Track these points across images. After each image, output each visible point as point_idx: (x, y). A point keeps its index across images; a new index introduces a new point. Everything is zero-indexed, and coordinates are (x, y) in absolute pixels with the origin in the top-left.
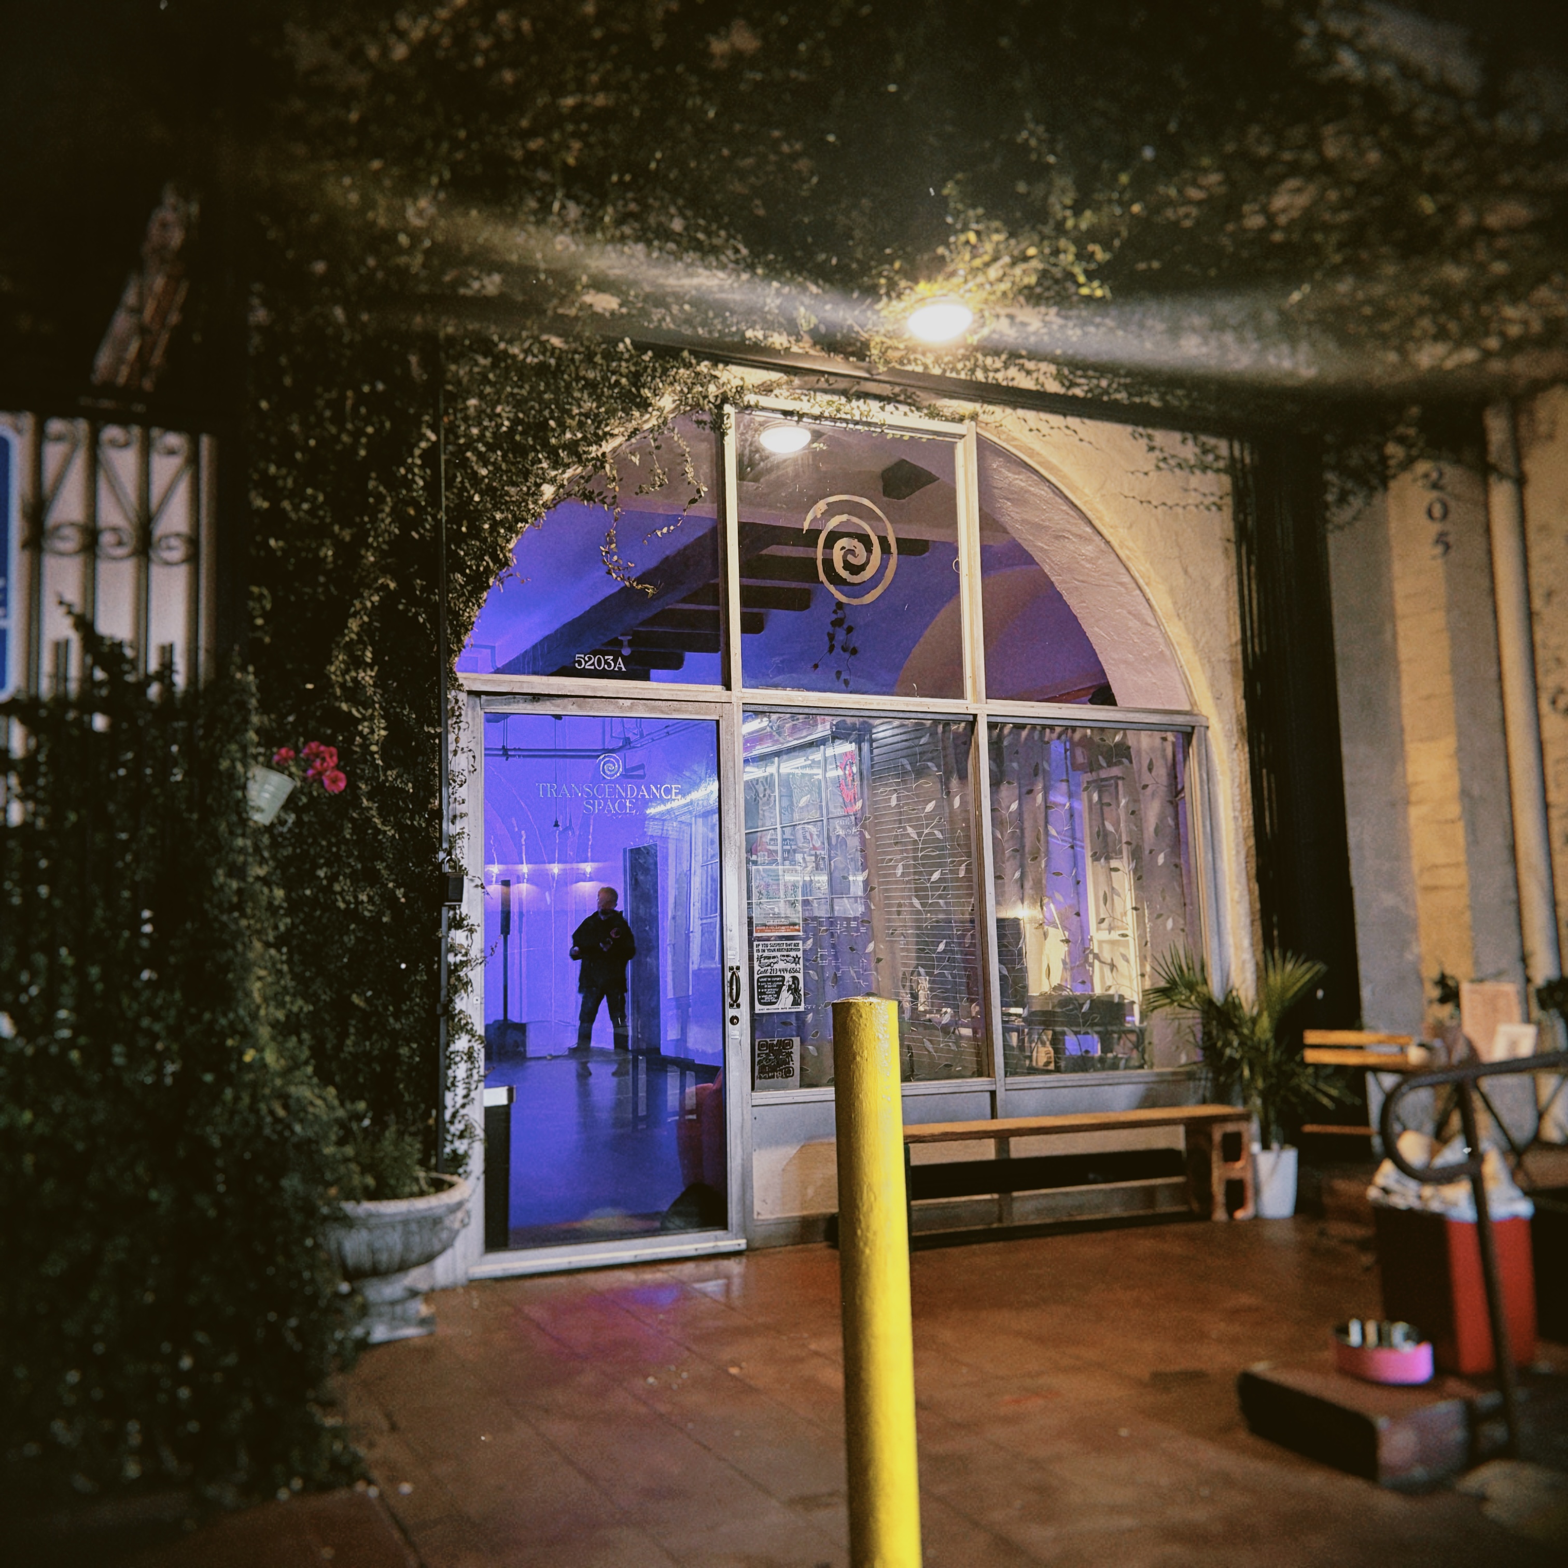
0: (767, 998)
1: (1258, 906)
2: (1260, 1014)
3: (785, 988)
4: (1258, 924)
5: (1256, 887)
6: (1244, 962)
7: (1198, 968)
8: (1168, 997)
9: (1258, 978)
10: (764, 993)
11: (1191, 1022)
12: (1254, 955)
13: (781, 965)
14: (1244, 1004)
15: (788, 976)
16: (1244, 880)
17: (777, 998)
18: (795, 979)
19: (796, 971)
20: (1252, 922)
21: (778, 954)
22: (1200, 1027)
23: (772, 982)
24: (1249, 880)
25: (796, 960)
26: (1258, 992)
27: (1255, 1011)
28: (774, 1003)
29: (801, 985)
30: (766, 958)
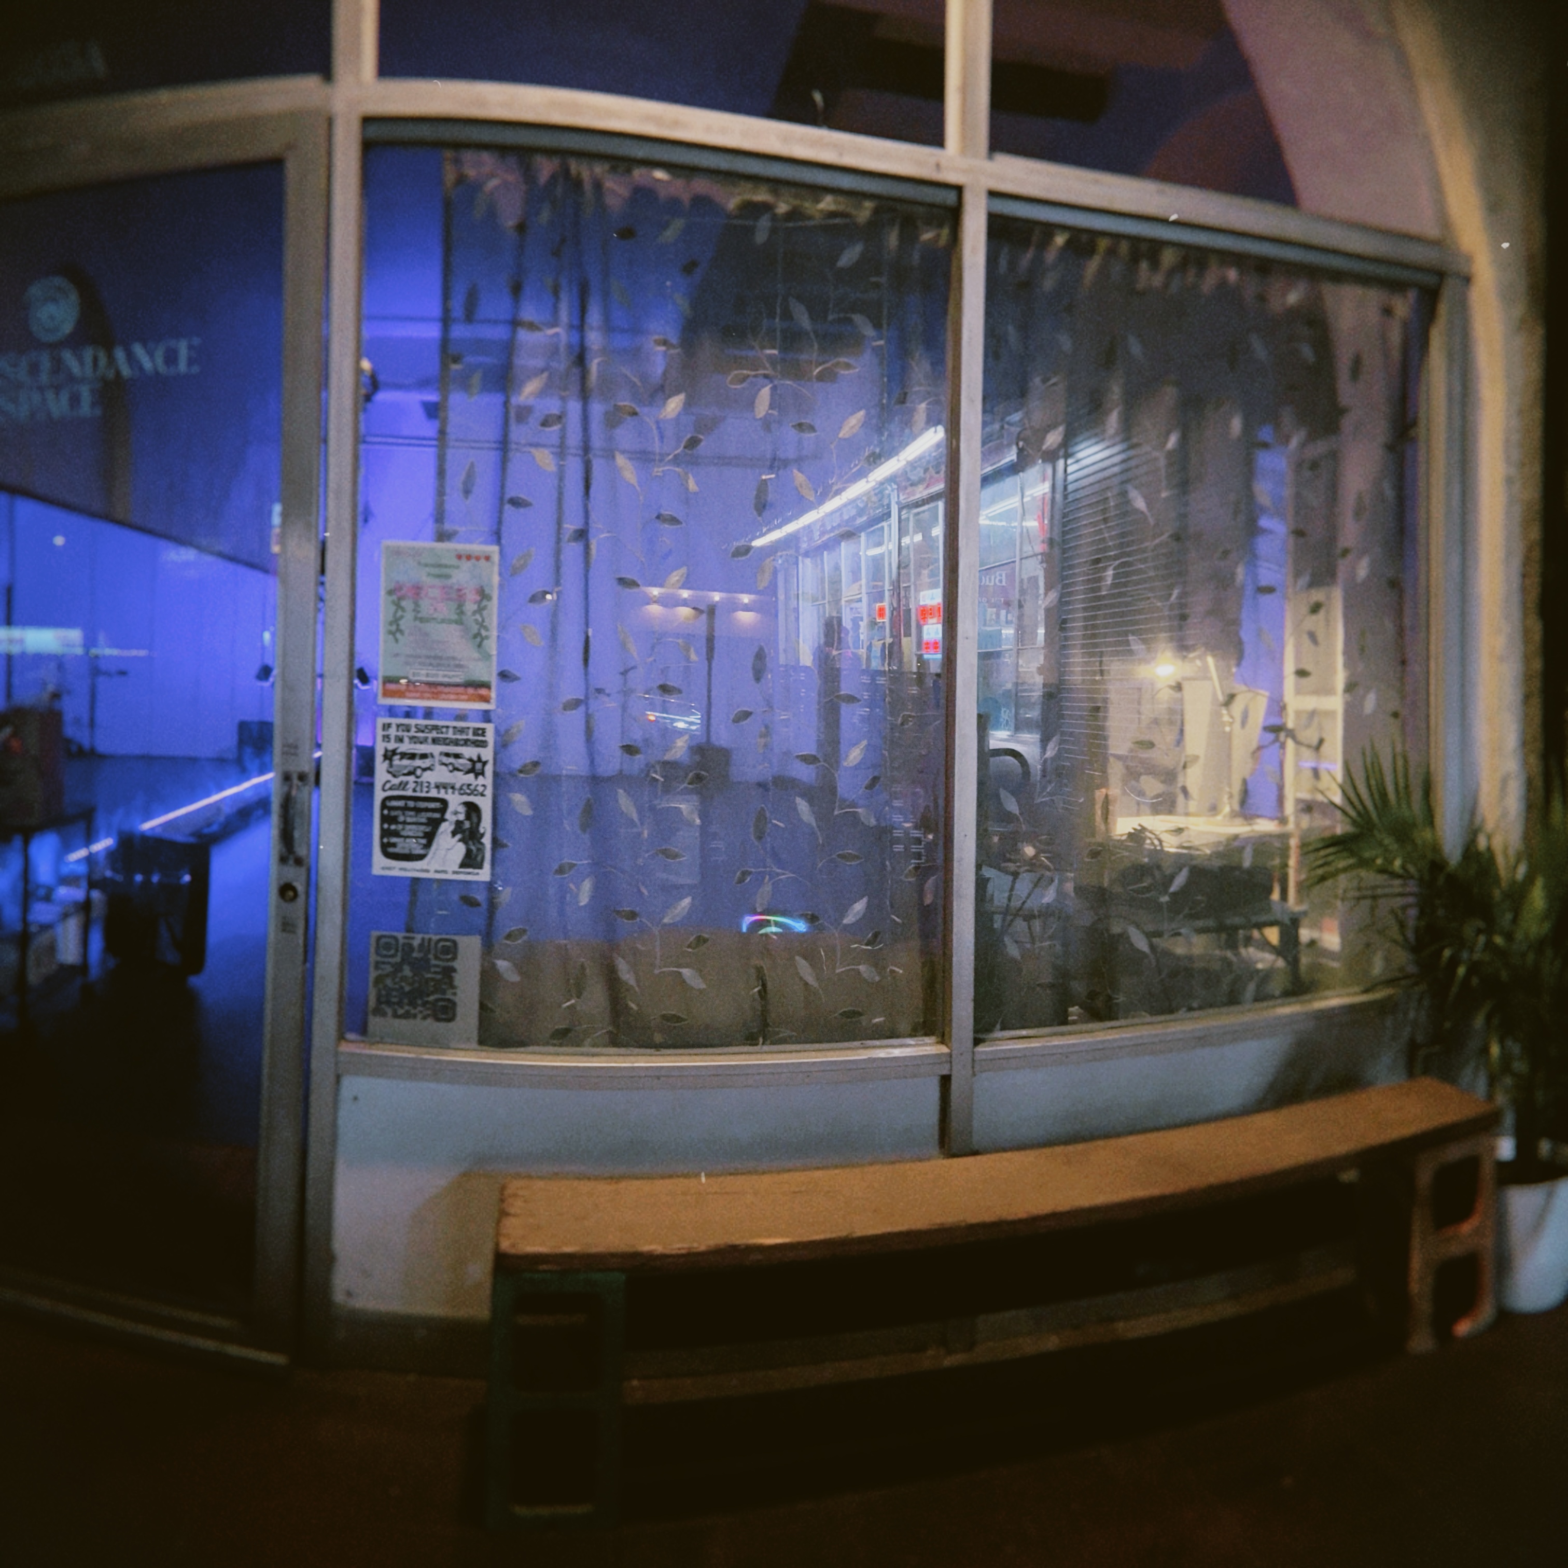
0: (402, 846)
1: (1537, 665)
2: (1530, 879)
3: (446, 828)
4: (1536, 701)
5: (1537, 627)
6: (1504, 781)
7: (1417, 796)
8: (1352, 854)
9: (1529, 807)
10: (396, 834)
11: (1399, 902)
12: (1525, 762)
13: (440, 774)
14: (1500, 860)
15: (455, 802)
16: (1516, 613)
17: (428, 846)
18: (472, 809)
19: (474, 792)
20: (1527, 698)
21: (437, 749)
22: (1413, 912)
23: (418, 810)
24: (1525, 615)
25: (476, 767)
26: (1527, 837)
27: (1522, 871)
28: (421, 857)
29: (486, 825)
30: (404, 755)
